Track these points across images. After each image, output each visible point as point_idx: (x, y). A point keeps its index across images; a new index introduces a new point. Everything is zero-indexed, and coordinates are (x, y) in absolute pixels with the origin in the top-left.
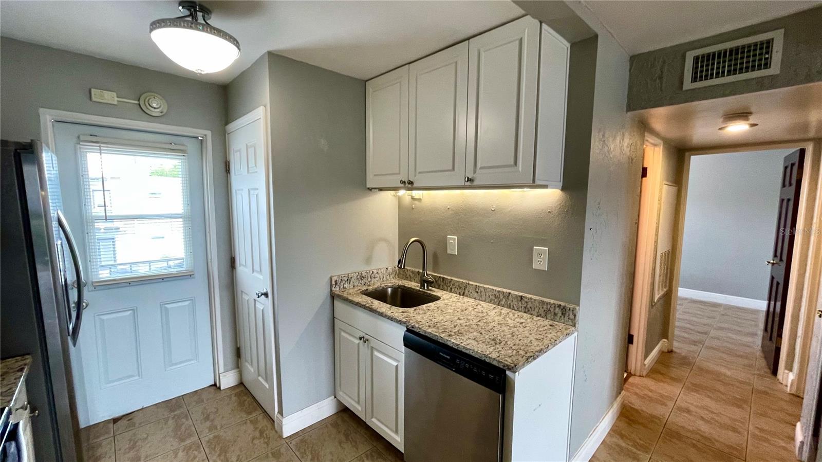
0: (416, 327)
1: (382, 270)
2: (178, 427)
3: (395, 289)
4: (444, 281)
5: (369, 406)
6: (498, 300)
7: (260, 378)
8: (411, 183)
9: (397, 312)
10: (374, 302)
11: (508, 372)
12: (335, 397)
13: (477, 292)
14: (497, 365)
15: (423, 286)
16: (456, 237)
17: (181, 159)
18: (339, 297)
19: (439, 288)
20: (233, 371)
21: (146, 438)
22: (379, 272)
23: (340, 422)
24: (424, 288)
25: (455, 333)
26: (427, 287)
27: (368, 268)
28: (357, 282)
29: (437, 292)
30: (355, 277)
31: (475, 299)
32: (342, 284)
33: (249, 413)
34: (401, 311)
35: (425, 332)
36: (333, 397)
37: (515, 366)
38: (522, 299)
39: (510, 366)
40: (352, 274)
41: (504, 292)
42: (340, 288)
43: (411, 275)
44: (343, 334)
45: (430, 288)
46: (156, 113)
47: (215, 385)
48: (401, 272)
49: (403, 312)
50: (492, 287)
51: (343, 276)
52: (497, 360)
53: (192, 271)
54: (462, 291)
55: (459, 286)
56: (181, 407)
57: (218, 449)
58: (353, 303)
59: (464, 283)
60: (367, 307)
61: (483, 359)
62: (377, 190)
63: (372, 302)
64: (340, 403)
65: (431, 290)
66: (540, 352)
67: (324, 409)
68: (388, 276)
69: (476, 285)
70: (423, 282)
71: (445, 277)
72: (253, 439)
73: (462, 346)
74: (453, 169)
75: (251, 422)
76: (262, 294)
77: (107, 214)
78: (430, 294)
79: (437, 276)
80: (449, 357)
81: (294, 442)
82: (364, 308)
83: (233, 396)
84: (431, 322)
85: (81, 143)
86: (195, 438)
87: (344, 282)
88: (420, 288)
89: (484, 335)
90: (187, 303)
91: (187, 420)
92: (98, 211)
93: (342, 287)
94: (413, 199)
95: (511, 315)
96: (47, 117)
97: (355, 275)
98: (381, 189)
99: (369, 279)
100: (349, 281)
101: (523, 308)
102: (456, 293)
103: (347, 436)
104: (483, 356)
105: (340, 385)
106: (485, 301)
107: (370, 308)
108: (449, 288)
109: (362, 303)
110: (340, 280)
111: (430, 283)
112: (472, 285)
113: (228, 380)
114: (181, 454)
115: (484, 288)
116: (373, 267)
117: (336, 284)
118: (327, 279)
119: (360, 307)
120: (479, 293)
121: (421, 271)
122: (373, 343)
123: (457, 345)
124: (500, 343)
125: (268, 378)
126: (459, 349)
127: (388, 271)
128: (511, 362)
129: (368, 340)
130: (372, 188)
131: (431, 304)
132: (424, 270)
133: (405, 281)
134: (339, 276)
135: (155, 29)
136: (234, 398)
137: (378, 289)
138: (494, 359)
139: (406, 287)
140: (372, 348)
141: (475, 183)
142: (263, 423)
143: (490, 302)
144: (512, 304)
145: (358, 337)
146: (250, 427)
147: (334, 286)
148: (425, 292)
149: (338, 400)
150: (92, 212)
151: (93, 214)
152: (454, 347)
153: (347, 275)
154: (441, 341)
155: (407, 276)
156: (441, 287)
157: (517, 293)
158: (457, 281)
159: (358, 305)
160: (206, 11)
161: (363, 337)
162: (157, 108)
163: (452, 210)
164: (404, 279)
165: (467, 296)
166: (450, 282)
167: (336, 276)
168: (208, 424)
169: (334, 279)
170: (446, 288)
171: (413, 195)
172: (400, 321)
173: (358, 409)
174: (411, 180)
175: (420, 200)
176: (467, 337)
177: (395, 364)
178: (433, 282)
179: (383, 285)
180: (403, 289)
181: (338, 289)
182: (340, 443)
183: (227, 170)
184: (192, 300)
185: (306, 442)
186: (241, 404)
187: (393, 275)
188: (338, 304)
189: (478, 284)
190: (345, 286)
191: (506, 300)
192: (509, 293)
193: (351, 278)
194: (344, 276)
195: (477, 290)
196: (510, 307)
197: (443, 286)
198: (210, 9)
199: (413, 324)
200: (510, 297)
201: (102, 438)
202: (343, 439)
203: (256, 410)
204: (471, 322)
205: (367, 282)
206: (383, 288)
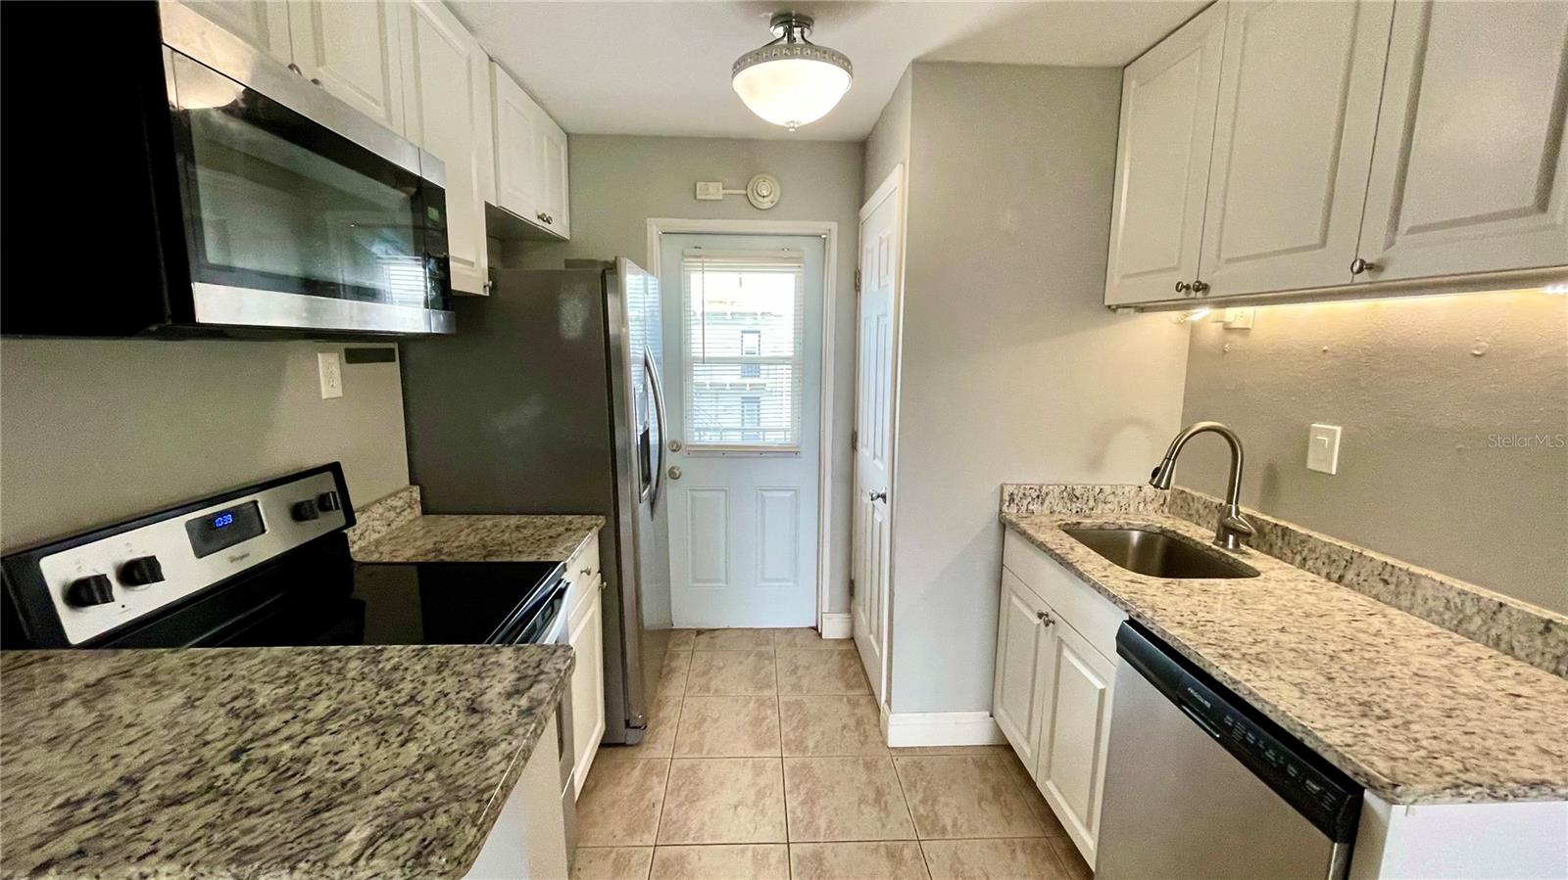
0: (1145, 618)
1: (1127, 489)
2: (757, 670)
3: (1149, 538)
4: (1286, 538)
5: (1044, 752)
6: (1456, 618)
7: (871, 637)
8: (1203, 288)
9: (1120, 578)
10: (1076, 549)
11: (1367, 795)
12: (991, 716)
13: (1386, 582)
14: (1336, 764)
15: (1222, 538)
16: (1339, 429)
17: (793, 272)
18: (1014, 526)
19: (1269, 553)
20: (841, 615)
21: (722, 668)
22: (1119, 492)
23: (991, 762)
24: (1225, 546)
25: (1244, 655)
26: (1236, 545)
27: (1089, 480)
28: (1061, 504)
29: (1255, 559)
30: (1056, 495)
31: (1377, 597)
32: (1025, 502)
33: (849, 687)
34: (1128, 578)
35: (1164, 632)
36: (988, 714)
37: (1395, 786)
38: (1547, 629)
39: (1376, 779)
40: (1051, 487)
41: (1479, 599)
42: (1019, 510)
43: (1201, 511)
44: (1015, 600)
45: (1244, 547)
46: (766, 204)
47: (816, 629)
48: (1179, 501)
49: (1132, 581)
50: (1439, 577)
51: (1028, 487)
52: (1336, 751)
53: (798, 447)
54: (1339, 570)
55: (1329, 557)
56: (768, 644)
57: (795, 719)
58: (1033, 543)
59: (1348, 551)
60: (1056, 554)
61: (1298, 735)
62: (1132, 310)
63: (1072, 549)
64: (998, 731)
65: (1243, 553)
66: (1533, 785)
67: (968, 729)
68: (1142, 504)
69: (1386, 563)
70: (1225, 530)
71: (1291, 526)
72: (844, 727)
73: (1246, 688)
74: (1324, 243)
75: (849, 701)
76: (878, 496)
77: (706, 355)
78: (1234, 560)
79: (1269, 523)
80: (1208, 704)
81: (902, 761)
82: (1051, 556)
83: (836, 653)
84: (1192, 617)
85: (686, 260)
86: (772, 693)
87: (1029, 499)
88: (1214, 543)
89: (1338, 684)
90: (789, 494)
91: (771, 663)
92: (696, 351)
93: (1024, 509)
94: (1228, 328)
95: (1487, 666)
96: (654, 227)
97: (1057, 490)
98: (1142, 309)
99: (1091, 503)
100: (1040, 498)
101: (1548, 656)
102: (1319, 574)
103: (997, 792)
104: (1300, 728)
105: (1002, 698)
106: (1409, 610)
107: (1062, 558)
108: (1298, 558)
109: (1048, 545)
110: (1020, 495)
111: (1242, 536)
112: (1372, 559)
113: (834, 628)
114: (752, 705)
115: (1411, 574)
116: (1105, 479)
117: (1012, 500)
118: (995, 487)
119: (1045, 551)
120: (1392, 587)
121: (1224, 503)
122: (1063, 630)
123: (1235, 682)
124: (1380, 718)
125: (879, 641)
126: (1236, 692)
127: (1142, 494)
128: (1385, 771)
129: (1053, 623)
130: (1118, 307)
131: (1223, 581)
132: (1230, 501)
133: (1184, 522)
134: (1019, 486)
135: (739, 71)
136: (836, 658)
137: (1107, 526)
138: (1330, 746)
139: (1178, 535)
140: (1061, 641)
141: (1388, 276)
142: (865, 710)
143: (1427, 615)
144: (1506, 638)
145: (1037, 611)
146: (845, 709)
147: (1007, 504)
148: (1224, 554)
149: (995, 722)
150: (691, 352)
151: (693, 355)
152: (1225, 684)
153: (1037, 487)
154: (1196, 662)
155: (1193, 512)
156: (1276, 551)
157: (1532, 609)
158: (1325, 544)
159: (1042, 547)
160: (805, 22)
161: (1047, 616)
162: (767, 196)
163: (1336, 356)
164: (1184, 519)
165: (1350, 586)
166: (1302, 542)
167: (1012, 485)
168: (793, 679)
169: (1008, 490)
170: (1290, 554)
171: (1227, 320)
172: (1114, 596)
173: (1025, 751)
174: (1203, 282)
175: (1245, 331)
176: (1275, 673)
177: (1100, 686)
178: (1249, 534)
179: (1121, 522)
180: (1172, 540)
181: (1015, 511)
182: (980, 801)
183: (857, 287)
184: (796, 491)
185: (921, 769)
186: (844, 670)
187: (1156, 505)
188: (1012, 540)
189: (1390, 561)
190: (1031, 507)
191: (1485, 622)
192: (1501, 605)
193: (1047, 494)
194: (1031, 488)
195: (1386, 577)
196: (1497, 645)
197: (1281, 548)
198: (812, 16)
199: (1140, 610)
200: (1502, 616)
201: (681, 648)
202: (990, 795)
203: (860, 686)
204: (1318, 647)
205: (1085, 507)
206: (1121, 528)
